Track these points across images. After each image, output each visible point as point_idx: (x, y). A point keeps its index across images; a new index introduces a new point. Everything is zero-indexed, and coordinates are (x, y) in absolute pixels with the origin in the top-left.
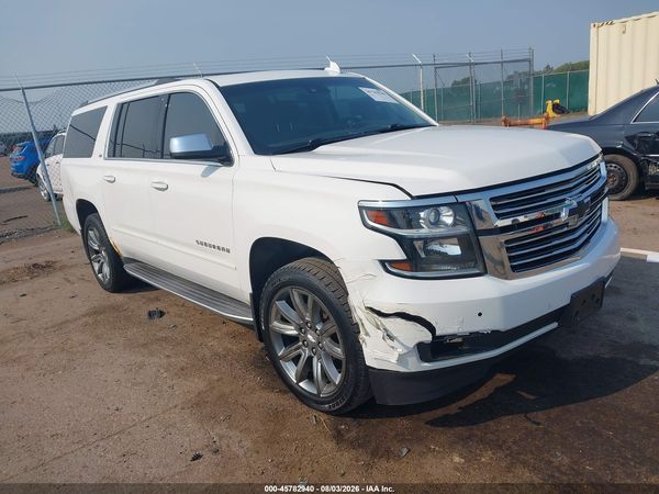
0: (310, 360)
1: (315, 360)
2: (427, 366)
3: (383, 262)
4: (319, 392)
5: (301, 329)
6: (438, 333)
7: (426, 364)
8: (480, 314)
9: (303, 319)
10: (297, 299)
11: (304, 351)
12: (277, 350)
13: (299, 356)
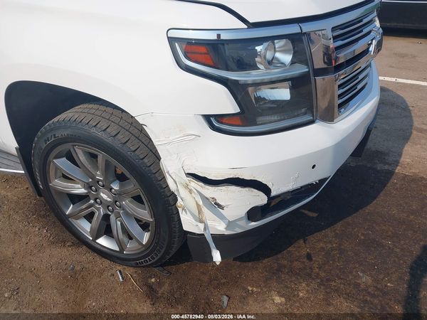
0: (106, 217)
1: (112, 218)
2: (253, 224)
3: (207, 118)
4: (122, 249)
5: (90, 187)
6: (273, 194)
7: (253, 223)
8: (314, 167)
9: (93, 177)
10: (82, 157)
11: (98, 209)
12: (64, 209)
13: (92, 214)
